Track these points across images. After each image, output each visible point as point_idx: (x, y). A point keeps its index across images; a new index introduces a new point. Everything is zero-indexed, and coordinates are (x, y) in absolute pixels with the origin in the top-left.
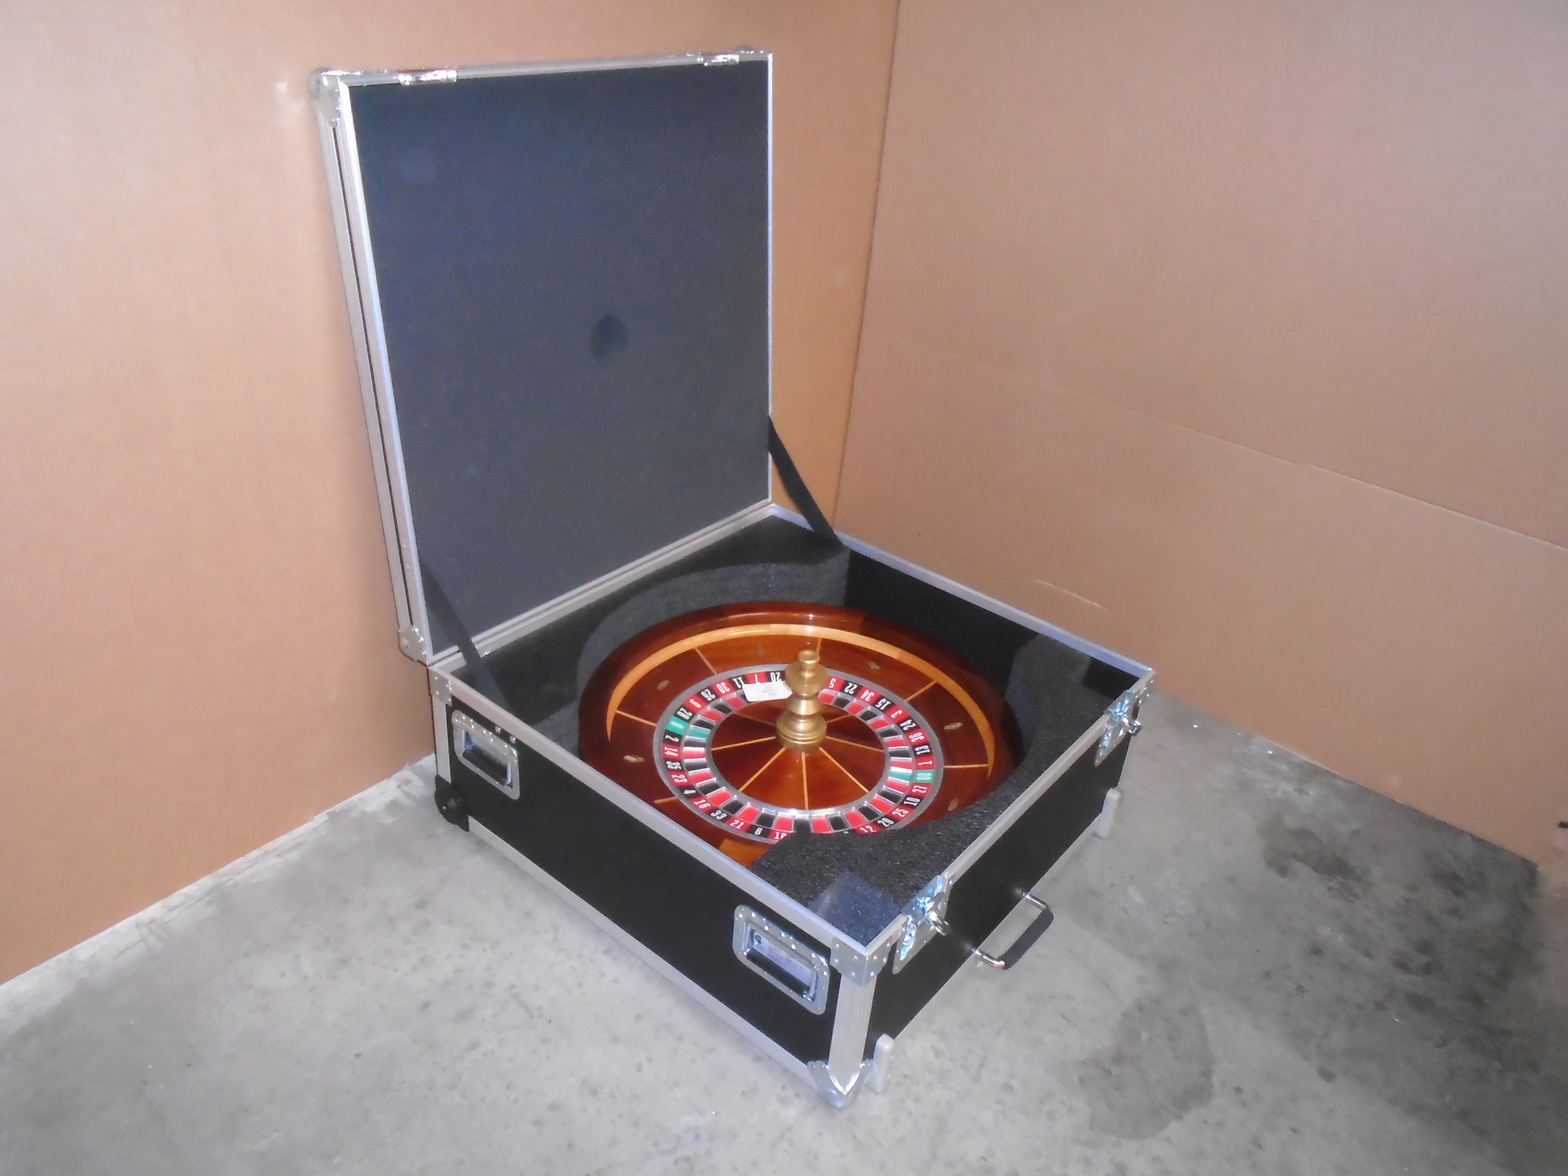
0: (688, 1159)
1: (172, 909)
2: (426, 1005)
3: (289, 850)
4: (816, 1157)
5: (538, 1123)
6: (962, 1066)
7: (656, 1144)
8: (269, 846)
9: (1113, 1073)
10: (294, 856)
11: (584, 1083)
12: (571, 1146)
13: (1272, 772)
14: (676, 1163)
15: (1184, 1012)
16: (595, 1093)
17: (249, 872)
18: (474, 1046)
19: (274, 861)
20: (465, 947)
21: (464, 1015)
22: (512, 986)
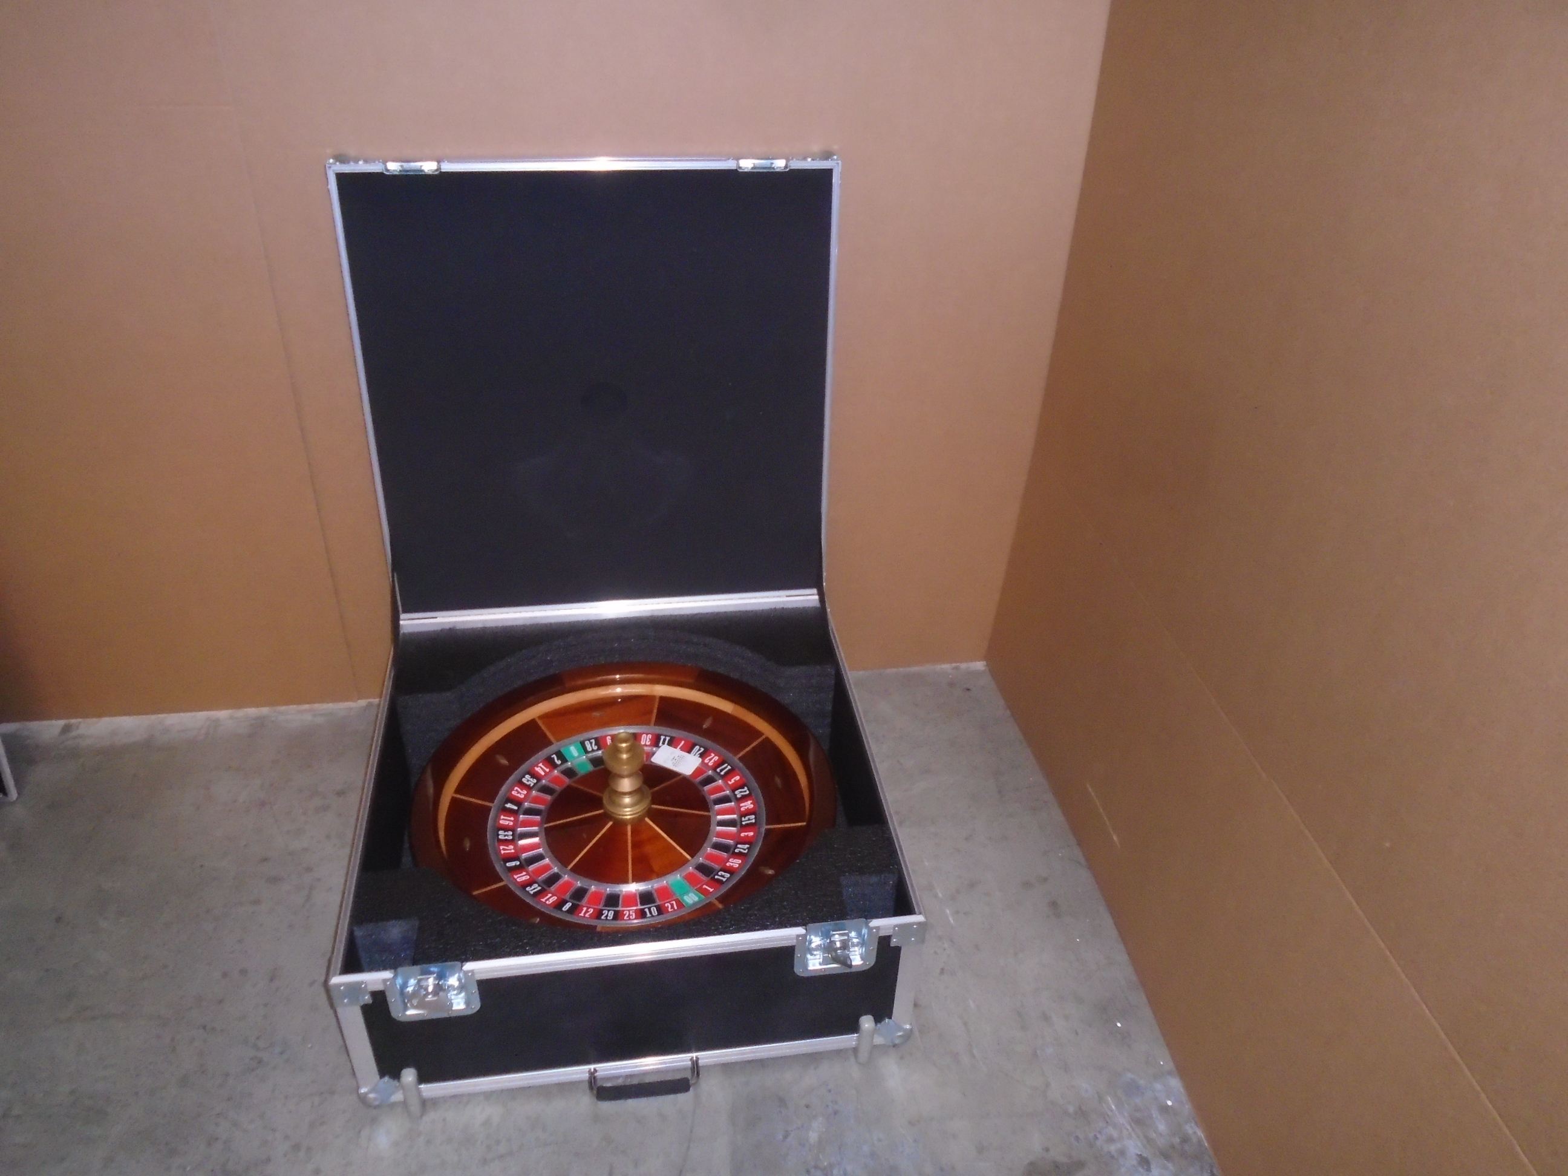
0: (260, 1061)
2: (265, 860)
3: (322, 715)
5: (225, 975)
7: (258, 1038)
8: (316, 706)
10: (320, 720)
11: (275, 969)
12: (221, 1002)
13: (1140, 1122)
14: (252, 1058)
17: (289, 717)
18: (256, 902)
19: (308, 717)
20: (328, 837)
21: (274, 880)
22: (319, 880)
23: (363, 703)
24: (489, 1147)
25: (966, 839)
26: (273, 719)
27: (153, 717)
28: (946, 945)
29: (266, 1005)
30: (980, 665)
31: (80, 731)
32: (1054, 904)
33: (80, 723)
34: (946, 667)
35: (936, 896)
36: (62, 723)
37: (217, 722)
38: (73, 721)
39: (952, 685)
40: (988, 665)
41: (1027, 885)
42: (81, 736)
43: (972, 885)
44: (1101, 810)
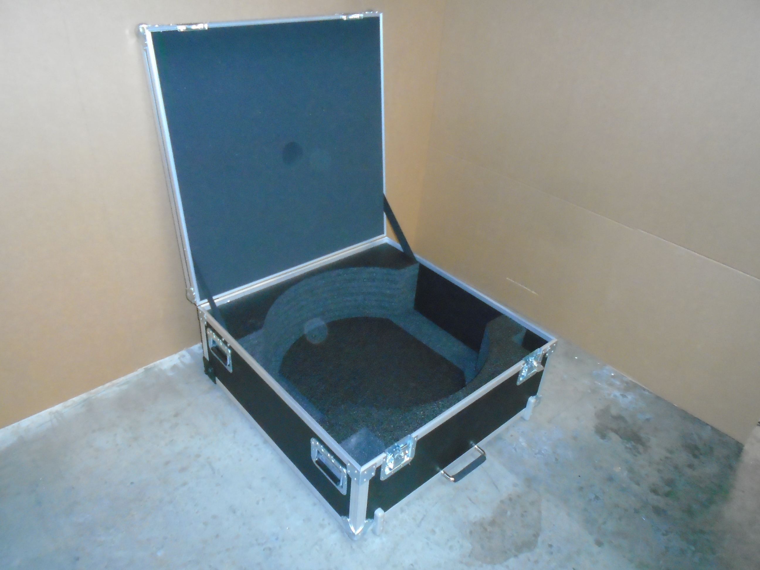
0: (270, 549)
1: (66, 407)
2: (167, 463)
3: (124, 384)
4: (331, 555)
5: (205, 524)
6: (413, 519)
7: (257, 540)
8: (115, 382)
9: (488, 530)
10: (125, 387)
11: (230, 507)
12: (217, 536)
13: (611, 385)
14: (264, 550)
15: (533, 503)
16: (234, 512)
17: (103, 393)
18: (185, 484)
19: (116, 389)
20: (192, 437)
21: (184, 469)
22: (209, 458)
23: (141, 370)
24: (414, 519)
26: (94, 398)
29: (244, 524)
37: (58, 413)
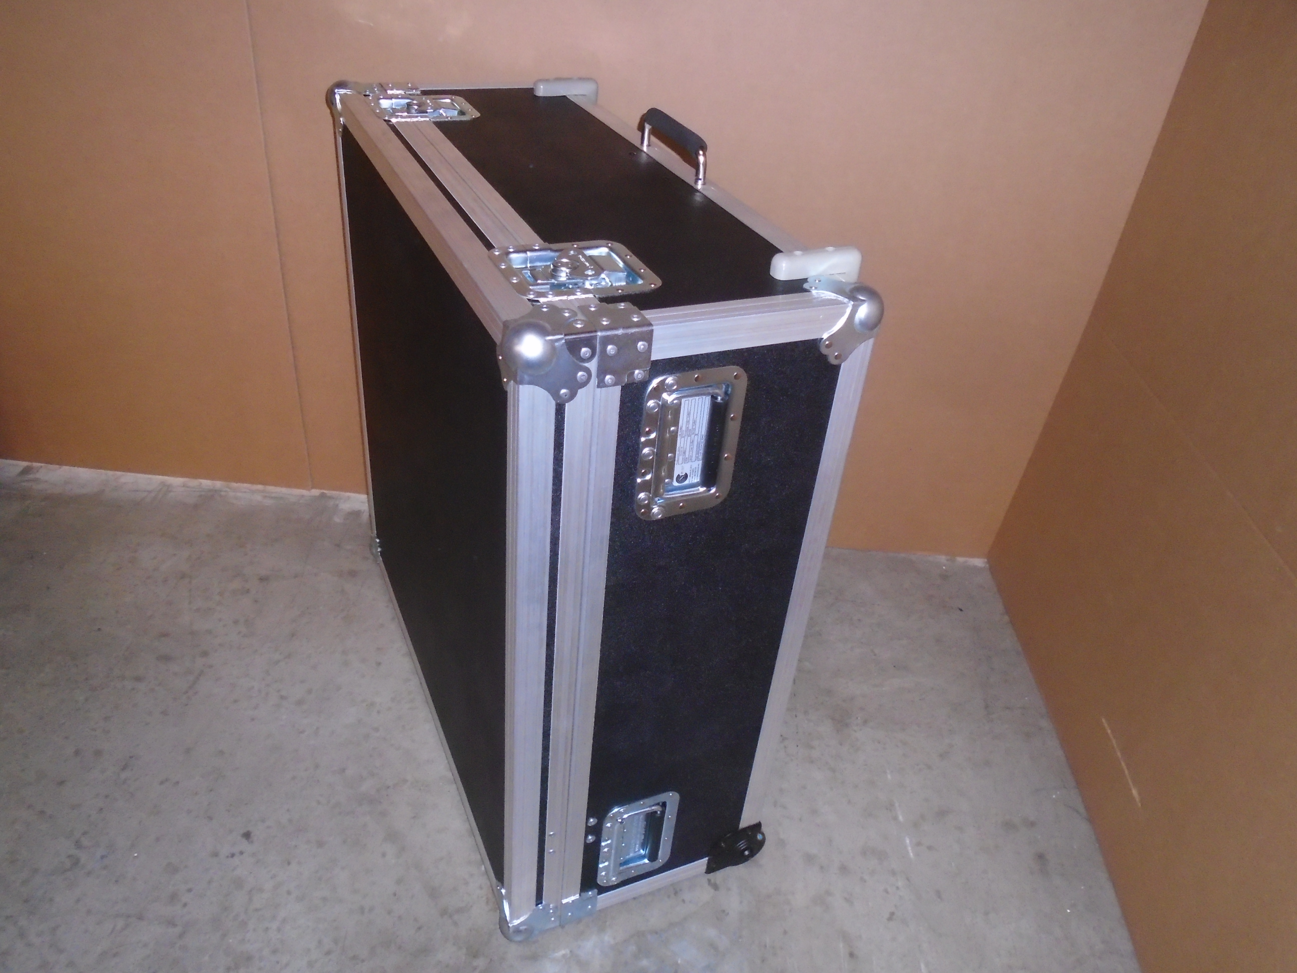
0: (76, 862)
1: (185, 486)
2: (165, 635)
3: (272, 497)
5: (77, 753)
7: (85, 833)
8: (271, 488)
10: (268, 502)
11: (131, 757)
12: (61, 783)
14: (69, 856)
17: (239, 494)
18: (139, 679)
19: (258, 497)
20: (236, 622)
21: (166, 658)
22: (211, 666)
23: (316, 492)
25: (941, 756)
26: (223, 493)
27: (110, 473)
28: (900, 884)
29: (107, 797)
30: (979, 562)
31: (38, 476)
32: (1041, 857)
33: (41, 467)
34: (943, 559)
35: (895, 818)
36: (24, 464)
37: (168, 488)
38: (36, 464)
39: (944, 577)
40: (988, 562)
41: (1009, 826)
42: (36, 480)
43: (942, 813)
44: (1119, 754)
